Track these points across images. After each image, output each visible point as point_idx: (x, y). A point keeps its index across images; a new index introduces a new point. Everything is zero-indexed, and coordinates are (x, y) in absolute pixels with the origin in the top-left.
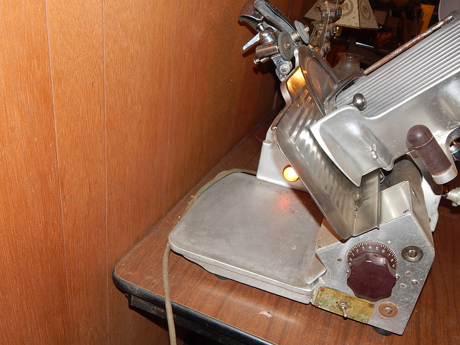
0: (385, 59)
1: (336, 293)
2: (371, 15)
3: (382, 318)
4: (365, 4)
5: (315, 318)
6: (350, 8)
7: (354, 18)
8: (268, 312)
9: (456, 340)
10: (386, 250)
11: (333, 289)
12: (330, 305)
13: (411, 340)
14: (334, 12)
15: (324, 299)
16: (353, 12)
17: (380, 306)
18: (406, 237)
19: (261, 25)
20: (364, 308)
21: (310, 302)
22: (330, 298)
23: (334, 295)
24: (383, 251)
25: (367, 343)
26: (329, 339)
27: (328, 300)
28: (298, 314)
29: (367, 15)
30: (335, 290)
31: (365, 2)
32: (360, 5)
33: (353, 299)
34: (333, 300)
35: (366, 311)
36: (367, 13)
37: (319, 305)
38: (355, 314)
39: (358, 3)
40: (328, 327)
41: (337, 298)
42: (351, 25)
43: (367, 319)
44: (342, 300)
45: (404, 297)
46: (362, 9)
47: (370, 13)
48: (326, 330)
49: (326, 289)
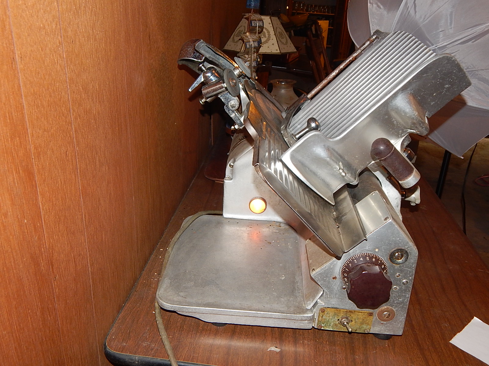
0: (325, 81)
1: (336, 311)
2: (288, 40)
3: (382, 324)
4: (280, 31)
5: (320, 341)
6: (267, 36)
7: (273, 44)
8: (275, 347)
9: (446, 327)
10: (376, 258)
11: (333, 308)
12: (332, 324)
13: (410, 338)
14: (257, 42)
15: (326, 319)
16: (271, 39)
17: (378, 313)
18: (391, 242)
19: (202, 66)
20: (364, 318)
21: (313, 327)
22: (331, 317)
23: (335, 313)
24: (373, 259)
25: (373, 351)
26: (339, 357)
27: (330, 320)
28: (303, 341)
29: (284, 41)
30: (335, 308)
31: (279, 28)
32: (276, 31)
33: (352, 313)
34: (335, 318)
35: (367, 321)
36: (283, 38)
37: (322, 327)
38: (357, 326)
39: (274, 30)
40: (335, 346)
41: (338, 316)
42: (271, 51)
43: (368, 329)
44: (343, 316)
45: (399, 299)
46: (278, 35)
47: (286, 38)
48: (334, 349)
49: (326, 310)
